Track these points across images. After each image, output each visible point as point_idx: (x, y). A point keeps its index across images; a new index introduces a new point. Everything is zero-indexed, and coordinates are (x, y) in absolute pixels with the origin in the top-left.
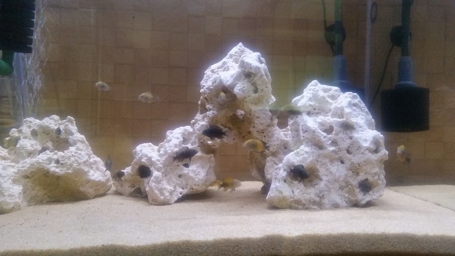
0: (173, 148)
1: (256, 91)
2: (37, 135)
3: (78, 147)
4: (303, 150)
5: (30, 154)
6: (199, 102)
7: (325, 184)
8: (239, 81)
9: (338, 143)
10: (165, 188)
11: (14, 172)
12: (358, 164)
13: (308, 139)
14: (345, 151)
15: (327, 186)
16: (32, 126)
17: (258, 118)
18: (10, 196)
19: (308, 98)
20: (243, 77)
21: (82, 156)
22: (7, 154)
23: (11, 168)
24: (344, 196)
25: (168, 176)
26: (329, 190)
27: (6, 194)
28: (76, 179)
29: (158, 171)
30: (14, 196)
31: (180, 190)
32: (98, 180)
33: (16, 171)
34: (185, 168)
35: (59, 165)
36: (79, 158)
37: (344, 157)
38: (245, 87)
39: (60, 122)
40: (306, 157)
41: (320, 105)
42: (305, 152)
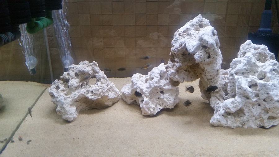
0: (154, 84)
1: (209, 57)
2: (78, 75)
3: (102, 82)
4: (237, 101)
5: (77, 88)
6: (170, 54)
7: (247, 118)
8: (198, 50)
9: (259, 96)
10: (151, 107)
11: (70, 101)
12: (269, 108)
13: (241, 93)
14: (263, 101)
15: (248, 118)
16: (75, 70)
17: (208, 72)
18: (71, 114)
19: (244, 64)
20: (201, 48)
21: (105, 88)
22: (64, 88)
23: (68, 98)
24: (257, 123)
25: (152, 99)
26: (249, 120)
27: (69, 113)
28: (103, 100)
29: (147, 97)
30: (73, 114)
31: (159, 107)
32: (113, 97)
33: (71, 100)
34: (162, 95)
35: (93, 94)
36: (103, 89)
37: (261, 103)
38: (202, 55)
39: (89, 64)
40: (238, 105)
41: (251, 68)
42: (238, 102)
